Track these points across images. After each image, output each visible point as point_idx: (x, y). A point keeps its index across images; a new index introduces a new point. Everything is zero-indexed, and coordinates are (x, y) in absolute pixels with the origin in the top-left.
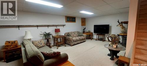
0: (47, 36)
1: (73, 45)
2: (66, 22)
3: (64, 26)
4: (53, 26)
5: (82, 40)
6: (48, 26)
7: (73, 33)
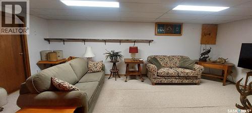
0: (114, 56)
1: (156, 84)
2: (156, 35)
3: (150, 42)
4: (127, 41)
5: (187, 77)
6: (120, 41)
7: (167, 59)
